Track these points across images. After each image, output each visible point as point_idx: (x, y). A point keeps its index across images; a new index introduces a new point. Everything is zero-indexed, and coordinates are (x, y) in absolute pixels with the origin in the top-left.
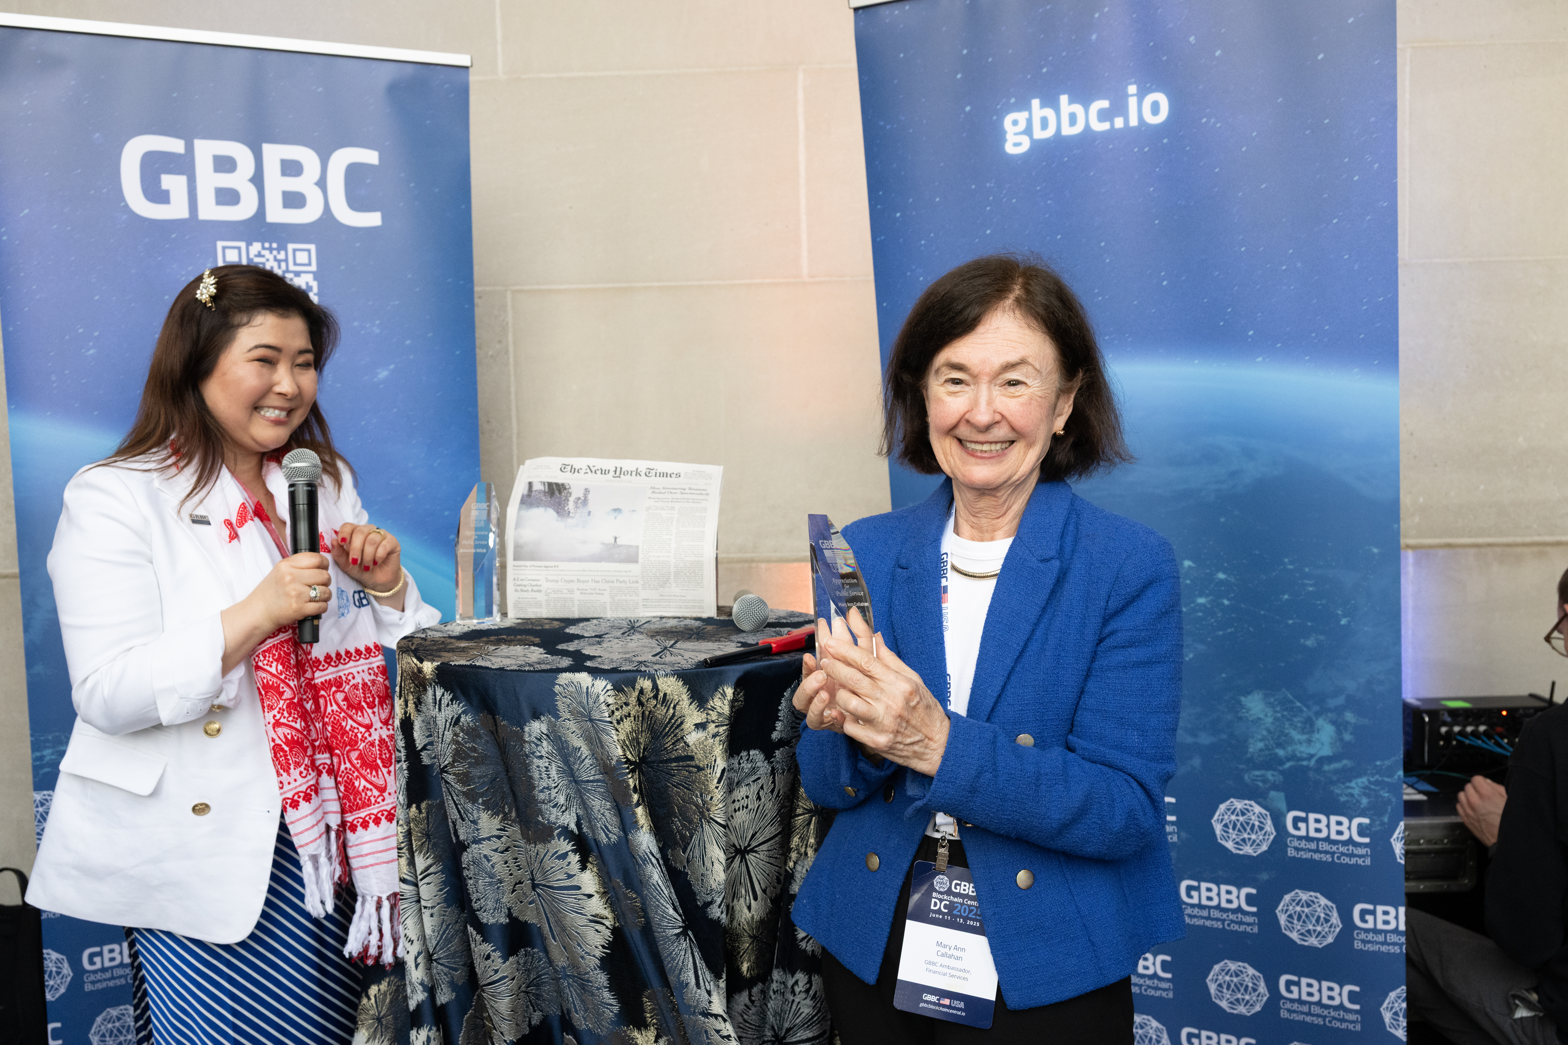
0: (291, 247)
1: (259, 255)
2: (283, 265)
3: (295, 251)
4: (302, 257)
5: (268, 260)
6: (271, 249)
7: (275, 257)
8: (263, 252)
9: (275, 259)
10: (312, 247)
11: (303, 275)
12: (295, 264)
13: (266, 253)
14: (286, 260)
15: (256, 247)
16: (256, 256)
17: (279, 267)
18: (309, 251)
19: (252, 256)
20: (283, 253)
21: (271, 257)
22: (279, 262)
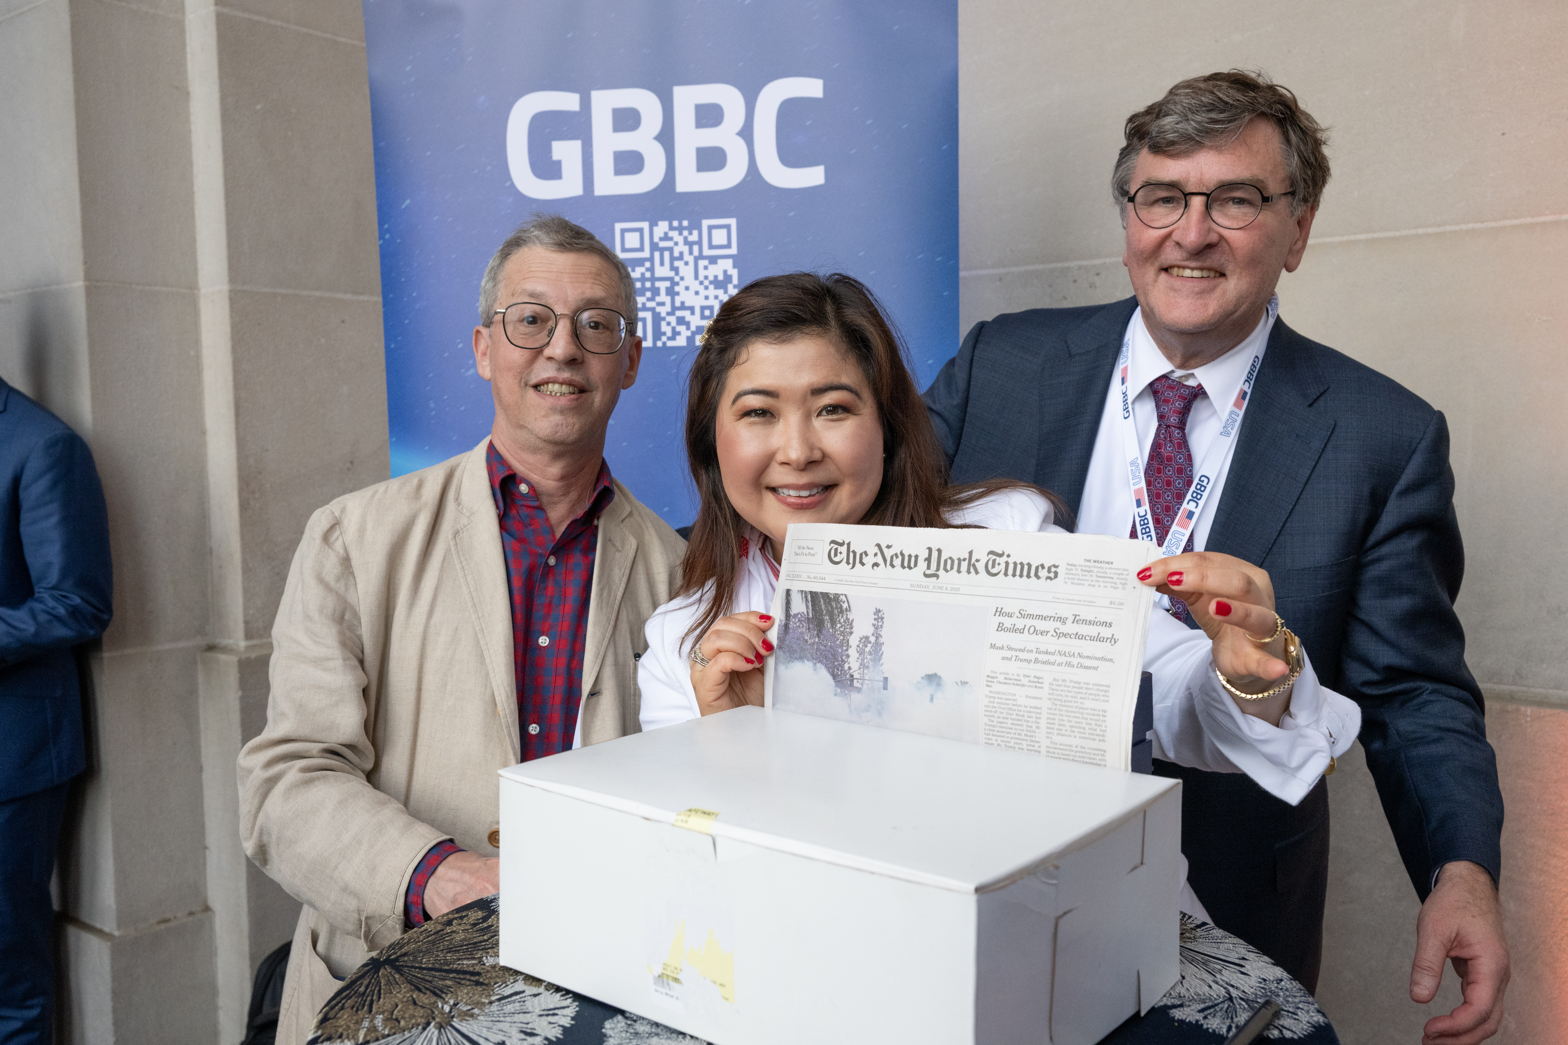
0: (706, 223)
1: (666, 238)
2: (696, 248)
3: (710, 228)
4: (720, 237)
5: (676, 244)
6: (680, 229)
7: (686, 238)
8: (672, 234)
9: (686, 242)
10: (733, 222)
11: (720, 261)
12: (711, 247)
13: (674, 234)
14: (699, 243)
15: (662, 227)
16: (661, 239)
17: (691, 253)
18: (728, 227)
19: (656, 240)
20: (695, 233)
21: (680, 240)
22: (690, 244)
